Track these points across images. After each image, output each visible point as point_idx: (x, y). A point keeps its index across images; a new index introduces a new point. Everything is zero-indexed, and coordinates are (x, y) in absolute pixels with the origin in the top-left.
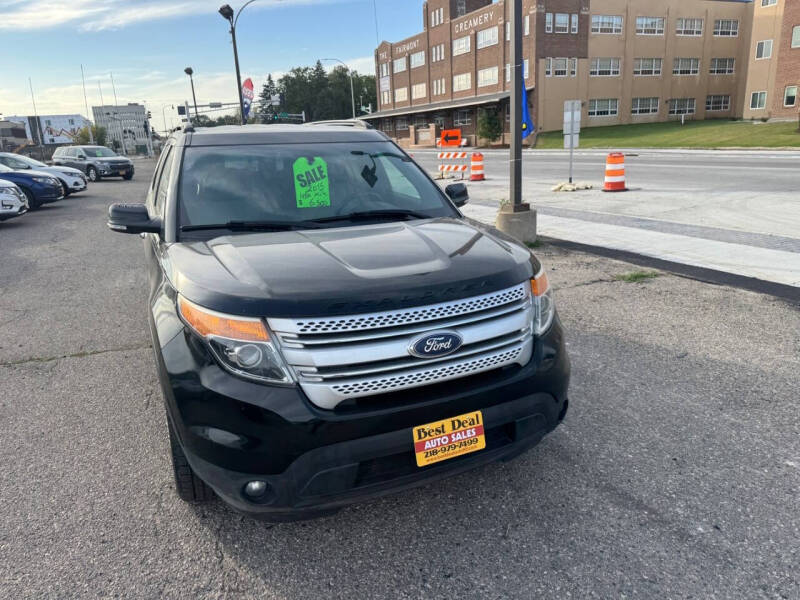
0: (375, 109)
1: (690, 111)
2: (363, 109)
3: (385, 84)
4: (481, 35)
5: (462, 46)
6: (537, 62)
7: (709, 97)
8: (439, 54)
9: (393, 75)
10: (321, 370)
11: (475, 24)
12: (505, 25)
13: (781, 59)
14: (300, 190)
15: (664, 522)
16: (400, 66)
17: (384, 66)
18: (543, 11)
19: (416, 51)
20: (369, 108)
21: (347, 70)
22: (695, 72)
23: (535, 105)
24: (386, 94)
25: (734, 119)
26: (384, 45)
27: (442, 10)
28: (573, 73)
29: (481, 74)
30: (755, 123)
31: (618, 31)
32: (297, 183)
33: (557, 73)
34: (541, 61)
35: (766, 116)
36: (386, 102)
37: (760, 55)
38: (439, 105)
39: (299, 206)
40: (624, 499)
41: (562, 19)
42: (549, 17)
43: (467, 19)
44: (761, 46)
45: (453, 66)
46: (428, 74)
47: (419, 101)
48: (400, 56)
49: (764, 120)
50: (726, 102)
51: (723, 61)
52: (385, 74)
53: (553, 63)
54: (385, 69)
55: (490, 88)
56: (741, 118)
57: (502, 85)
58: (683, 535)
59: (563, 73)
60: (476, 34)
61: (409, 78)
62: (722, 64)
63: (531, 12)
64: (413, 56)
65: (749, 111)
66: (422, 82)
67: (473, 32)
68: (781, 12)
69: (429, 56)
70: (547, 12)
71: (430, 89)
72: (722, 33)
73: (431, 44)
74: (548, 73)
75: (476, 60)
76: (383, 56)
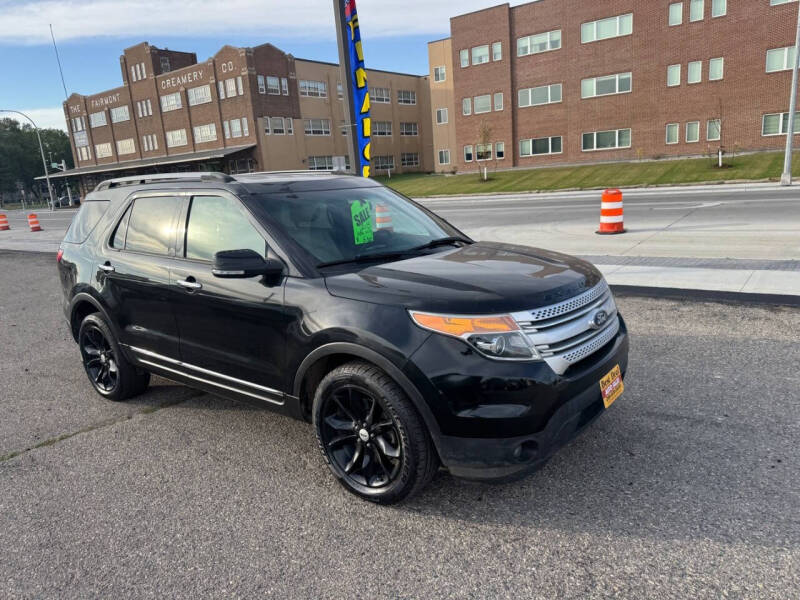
0: (71, 165)
1: (392, 167)
2: (54, 165)
3: (81, 140)
4: (191, 92)
5: (171, 103)
6: (255, 120)
7: (403, 154)
8: (145, 109)
9: (90, 130)
10: (552, 346)
11: (184, 81)
12: (217, 84)
13: (457, 124)
14: (357, 229)
15: (700, 421)
16: (98, 120)
17: (78, 120)
18: (255, 73)
19: (117, 105)
20: (63, 164)
21: (16, 123)
22: (389, 134)
23: (259, 161)
24: (84, 150)
25: (429, 173)
26: (74, 98)
27: (143, 65)
28: (290, 131)
29: (197, 130)
30: (447, 175)
31: (323, 95)
32: (355, 223)
33: (276, 131)
34: (259, 119)
35: (453, 170)
36: (85, 158)
37: (439, 121)
38: (152, 161)
39: (356, 243)
40: (667, 417)
41: (273, 82)
42: (261, 80)
43: (176, 75)
44: (439, 113)
45: (163, 122)
46: (134, 128)
47: (127, 156)
48: (97, 110)
49: (454, 173)
50: (416, 159)
51: (408, 125)
52: (80, 129)
53: (270, 123)
54: (79, 123)
55: (209, 144)
56: (433, 172)
57: (221, 141)
58: (718, 425)
59: (281, 131)
60: (186, 91)
61: (113, 133)
62: (409, 127)
63: (243, 74)
64: (113, 111)
65: (439, 167)
66: (128, 138)
67: (182, 89)
68: (451, 86)
69: (133, 111)
70: (257, 74)
71: (139, 144)
72: (405, 101)
73: (135, 99)
74: (267, 131)
75: (189, 117)
76: (75, 109)
